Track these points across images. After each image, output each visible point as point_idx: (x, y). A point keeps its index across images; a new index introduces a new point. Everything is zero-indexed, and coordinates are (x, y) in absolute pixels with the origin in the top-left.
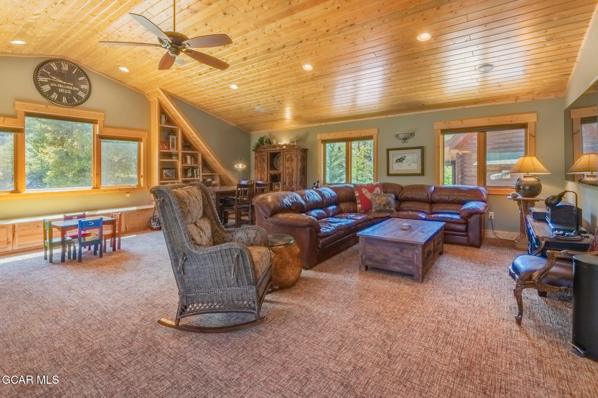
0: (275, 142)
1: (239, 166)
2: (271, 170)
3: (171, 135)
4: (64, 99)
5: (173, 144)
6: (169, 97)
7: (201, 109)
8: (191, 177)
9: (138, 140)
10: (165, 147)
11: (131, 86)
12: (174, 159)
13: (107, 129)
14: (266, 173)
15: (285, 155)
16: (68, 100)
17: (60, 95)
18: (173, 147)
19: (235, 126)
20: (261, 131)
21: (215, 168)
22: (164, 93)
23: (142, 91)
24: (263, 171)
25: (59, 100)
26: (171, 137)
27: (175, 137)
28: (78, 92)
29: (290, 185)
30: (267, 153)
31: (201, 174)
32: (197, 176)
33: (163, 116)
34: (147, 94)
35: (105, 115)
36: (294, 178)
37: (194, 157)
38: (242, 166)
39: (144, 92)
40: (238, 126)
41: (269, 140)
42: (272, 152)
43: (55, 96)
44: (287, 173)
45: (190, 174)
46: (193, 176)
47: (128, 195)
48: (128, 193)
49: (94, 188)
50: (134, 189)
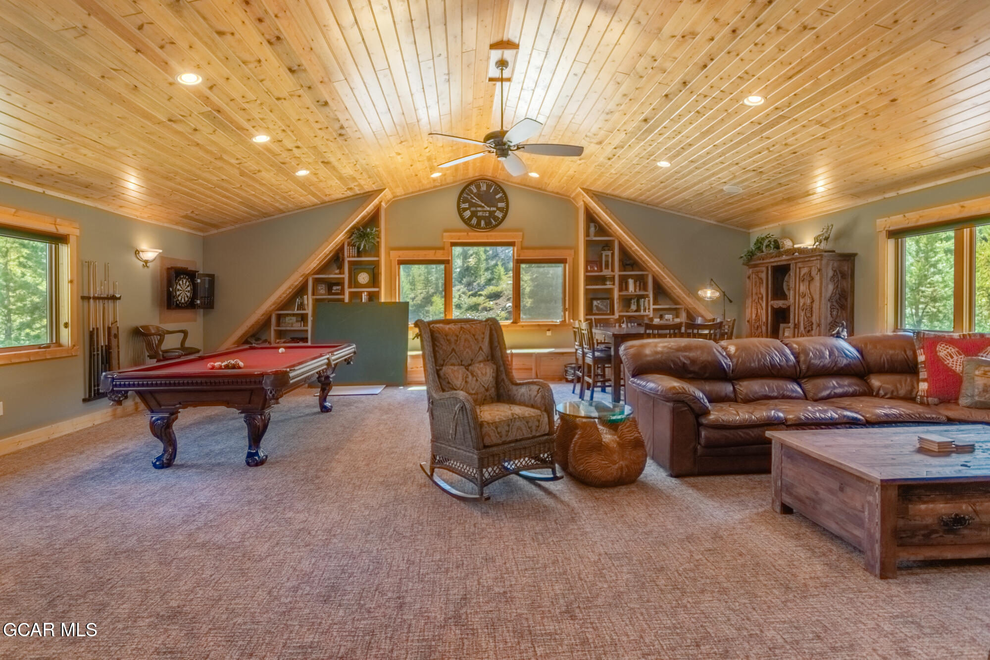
0: (788, 244)
1: (706, 293)
2: (773, 299)
3: (604, 250)
4: (483, 223)
5: (607, 262)
6: (594, 197)
7: (646, 206)
8: (636, 311)
9: (563, 261)
10: (596, 269)
11: (552, 192)
12: (609, 285)
13: (525, 251)
14: (764, 305)
15: (798, 270)
16: (486, 223)
17: (479, 219)
18: (607, 267)
19: (715, 223)
20: (767, 227)
21: (678, 297)
22: (587, 193)
23: (567, 196)
24: (760, 301)
25: (479, 224)
26: (604, 253)
27: (609, 253)
28: (495, 212)
29: (808, 329)
30: (767, 268)
31: (652, 307)
32: (645, 310)
33: (592, 225)
34: (573, 198)
35: (523, 235)
36: (814, 317)
37: (641, 281)
38: (712, 293)
39: (569, 197)
40: (718, 222)
41: (776, 242)
42: (775, 264)
43: (474, 221)
44: (801, 304)
45: (634, 307)
46: (638, 310)
47: (549, 333)
48: (549, 330)
49: (513, 323)
50: (556, 325)
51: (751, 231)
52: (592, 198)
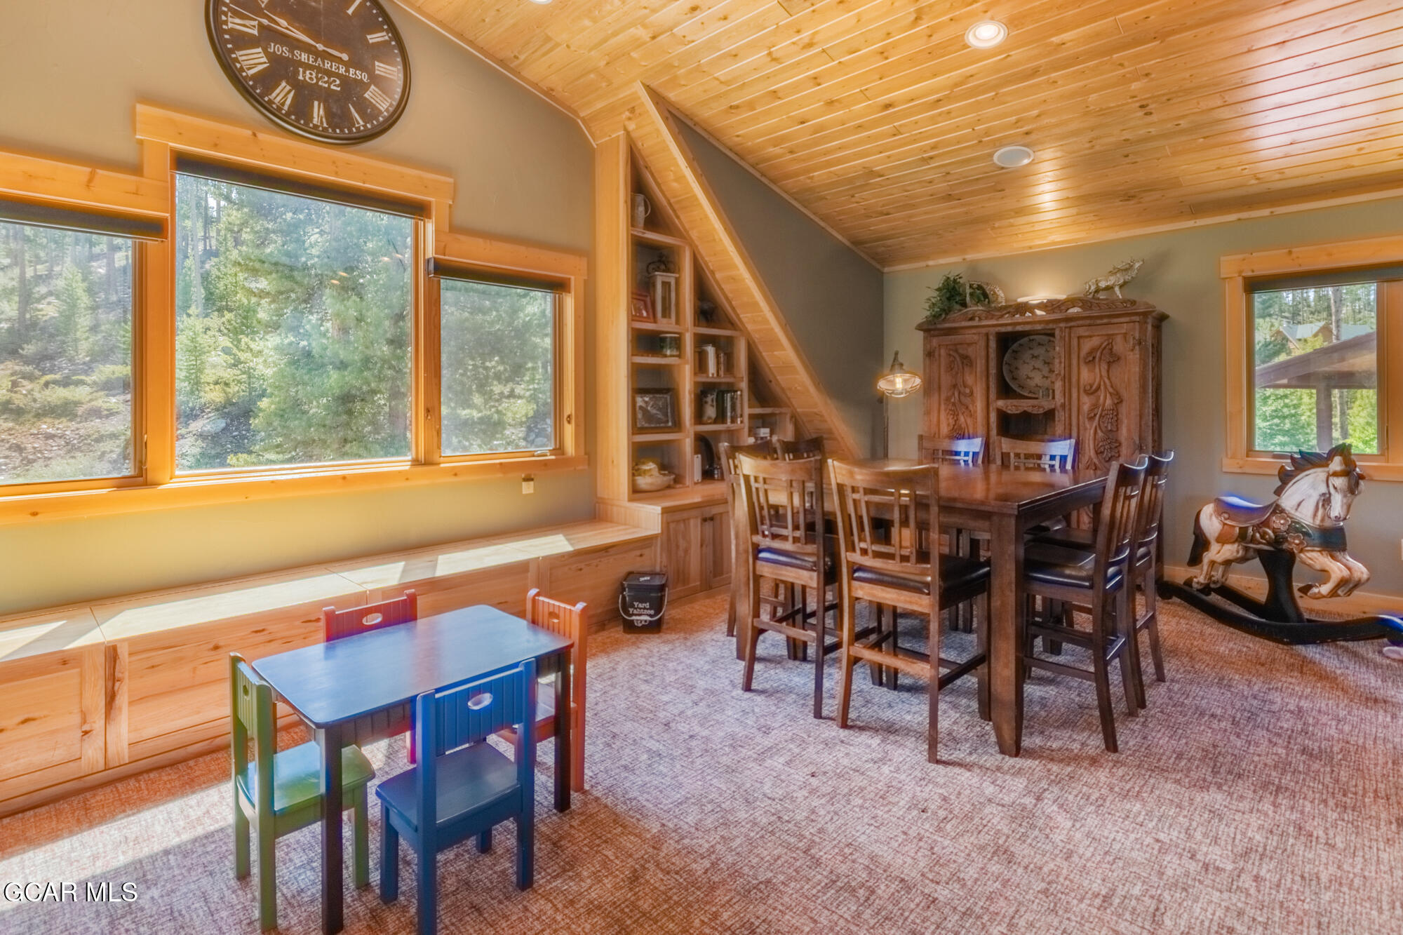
1: (893, 383)
2: (999, 397)
3: (658, 269)
4: (318, 112)
5: (666, 300)
6: (671, 119)
8: (715, 422)
9: (556, 286)
10: (645, 314)
11: (535, 85)
12: (667, 358)
13: (462, 238)
14: (979, 406)
15: (1075, 342)
16: (329, 114)
17: (304, 95)
18: (666, 313)
20: (931, 263)
21: (783, 389)
22: (657, 104)
23: (569, 108)
24: (966, 400)
25: (300, 111)
26: (660, 277)
27: (671, 278)
28: (365, 87)
29: (1107, 454)
30: (987, 335)
31: (747, 411)
32: (733, 421)
33: (640, 198)
34: (583, 120)
35: (455, 184)
36: (1124, 432)
37: (725, 348)
38: (905, 381)
39: (575, 112)
41: (980, 287)
42: (1003, 330)
43: (282, 94)
44: (1086, 408)
45: (711, 412)
46: (721, 418)
47: (528, 488)
48: (528, 479)
49: (416, 462)
50: (546, 464)
51: (886, 270)
52: (665, 120)
